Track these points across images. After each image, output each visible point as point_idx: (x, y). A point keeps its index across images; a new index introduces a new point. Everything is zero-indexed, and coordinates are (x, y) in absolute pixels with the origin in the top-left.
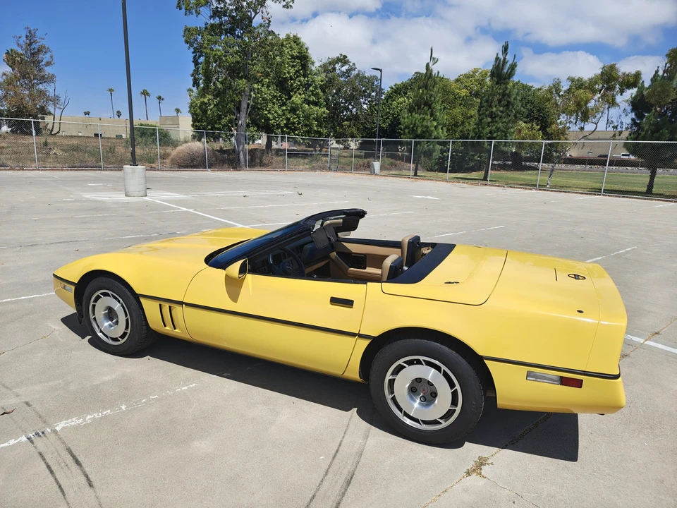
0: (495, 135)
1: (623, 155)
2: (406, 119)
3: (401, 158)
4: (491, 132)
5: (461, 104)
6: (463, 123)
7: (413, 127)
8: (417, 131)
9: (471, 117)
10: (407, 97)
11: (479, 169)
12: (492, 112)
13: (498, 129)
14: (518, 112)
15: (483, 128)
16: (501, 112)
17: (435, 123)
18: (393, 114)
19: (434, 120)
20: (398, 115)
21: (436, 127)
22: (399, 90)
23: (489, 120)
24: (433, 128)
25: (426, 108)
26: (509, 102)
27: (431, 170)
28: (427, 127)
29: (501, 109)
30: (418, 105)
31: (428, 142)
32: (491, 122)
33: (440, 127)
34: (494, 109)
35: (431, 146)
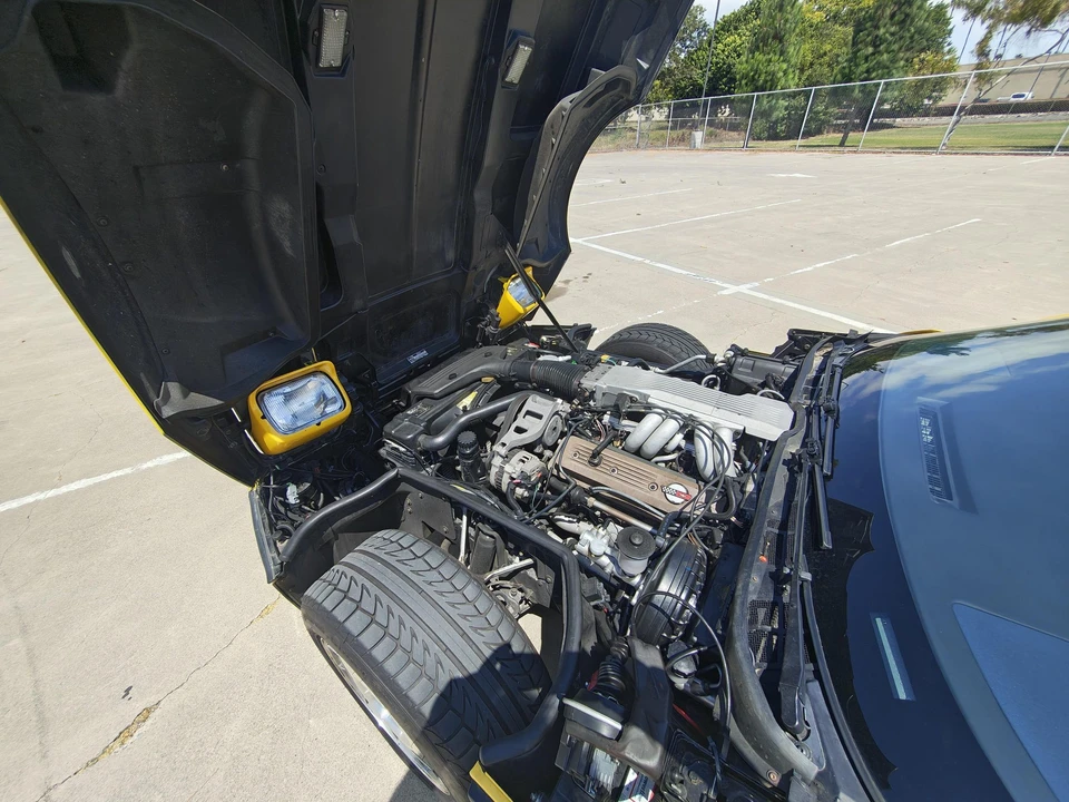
0: (874, 75)
1: (1014, 97)
2: (741, 67)
3: (723, 126)
4: (868, 71)
5: (812, 36)
7: (753, 76)
8: (758, 81)
10: (739, 35)
11: (840, 132)
12: (877, 36)
13: (880, 65)
14: (920, 31)
15: (857, 66)
16: (892, 34)
17: (785, 66)
18: (717, 63)
19: (783, 61)
20: (724, 64)
21: (785, 72)
22: (729, 25)
23: (871, 50)
24: (781, 74)
25: (775, 44)
26: (907, 15)
27: (759, 139)
28: (773, 74)
29: (893, 29)
30: (764, 40)
31: (769, 95)
32: (873, 54)
33: (791, 70)
34: (882, 31)
35: (774, 101)
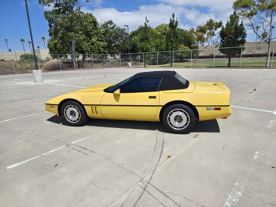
0: (173, 49)
1: (218, 54)
2: (139, 45)
3: (138, 61)
4: (171, 48)
5: (158, 38)
6: (160, 45)
7: (142, 48)
8: (144, 49)
9: (163, 43)
10: (138, 36)
11: (168, 63)
12: (171, 40)
13: (174, 47)
14: (180, 39)
15: (169, 47)
16: (175, 40)
17: (150, 46)
18: (133, 43)
19: (150, 45)
20: (135, 44)
21: (151, 47)
22: (134, 34)
23: (171, 43)
24: (150, 48)
25: (146, 41)
26: (177, 36)
27: (150, 65)
28: (148, 48)
29: (174, 39)
30: (143, 39)
31: (148, 53)
32: (171, 44)
33: (152, 47)
34: (172, 39)
35: (150, 55)
